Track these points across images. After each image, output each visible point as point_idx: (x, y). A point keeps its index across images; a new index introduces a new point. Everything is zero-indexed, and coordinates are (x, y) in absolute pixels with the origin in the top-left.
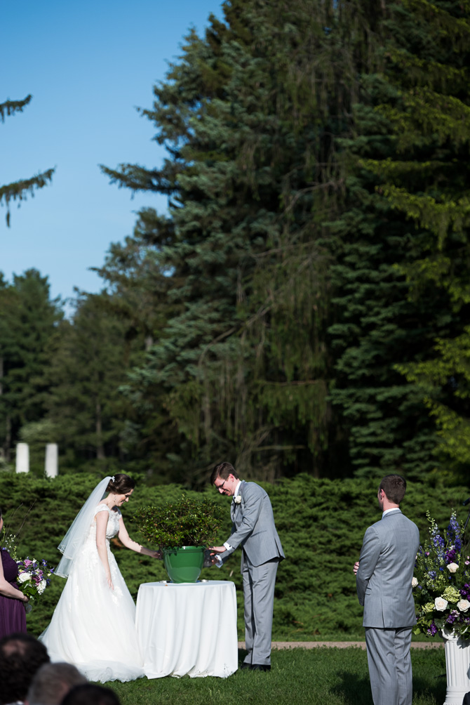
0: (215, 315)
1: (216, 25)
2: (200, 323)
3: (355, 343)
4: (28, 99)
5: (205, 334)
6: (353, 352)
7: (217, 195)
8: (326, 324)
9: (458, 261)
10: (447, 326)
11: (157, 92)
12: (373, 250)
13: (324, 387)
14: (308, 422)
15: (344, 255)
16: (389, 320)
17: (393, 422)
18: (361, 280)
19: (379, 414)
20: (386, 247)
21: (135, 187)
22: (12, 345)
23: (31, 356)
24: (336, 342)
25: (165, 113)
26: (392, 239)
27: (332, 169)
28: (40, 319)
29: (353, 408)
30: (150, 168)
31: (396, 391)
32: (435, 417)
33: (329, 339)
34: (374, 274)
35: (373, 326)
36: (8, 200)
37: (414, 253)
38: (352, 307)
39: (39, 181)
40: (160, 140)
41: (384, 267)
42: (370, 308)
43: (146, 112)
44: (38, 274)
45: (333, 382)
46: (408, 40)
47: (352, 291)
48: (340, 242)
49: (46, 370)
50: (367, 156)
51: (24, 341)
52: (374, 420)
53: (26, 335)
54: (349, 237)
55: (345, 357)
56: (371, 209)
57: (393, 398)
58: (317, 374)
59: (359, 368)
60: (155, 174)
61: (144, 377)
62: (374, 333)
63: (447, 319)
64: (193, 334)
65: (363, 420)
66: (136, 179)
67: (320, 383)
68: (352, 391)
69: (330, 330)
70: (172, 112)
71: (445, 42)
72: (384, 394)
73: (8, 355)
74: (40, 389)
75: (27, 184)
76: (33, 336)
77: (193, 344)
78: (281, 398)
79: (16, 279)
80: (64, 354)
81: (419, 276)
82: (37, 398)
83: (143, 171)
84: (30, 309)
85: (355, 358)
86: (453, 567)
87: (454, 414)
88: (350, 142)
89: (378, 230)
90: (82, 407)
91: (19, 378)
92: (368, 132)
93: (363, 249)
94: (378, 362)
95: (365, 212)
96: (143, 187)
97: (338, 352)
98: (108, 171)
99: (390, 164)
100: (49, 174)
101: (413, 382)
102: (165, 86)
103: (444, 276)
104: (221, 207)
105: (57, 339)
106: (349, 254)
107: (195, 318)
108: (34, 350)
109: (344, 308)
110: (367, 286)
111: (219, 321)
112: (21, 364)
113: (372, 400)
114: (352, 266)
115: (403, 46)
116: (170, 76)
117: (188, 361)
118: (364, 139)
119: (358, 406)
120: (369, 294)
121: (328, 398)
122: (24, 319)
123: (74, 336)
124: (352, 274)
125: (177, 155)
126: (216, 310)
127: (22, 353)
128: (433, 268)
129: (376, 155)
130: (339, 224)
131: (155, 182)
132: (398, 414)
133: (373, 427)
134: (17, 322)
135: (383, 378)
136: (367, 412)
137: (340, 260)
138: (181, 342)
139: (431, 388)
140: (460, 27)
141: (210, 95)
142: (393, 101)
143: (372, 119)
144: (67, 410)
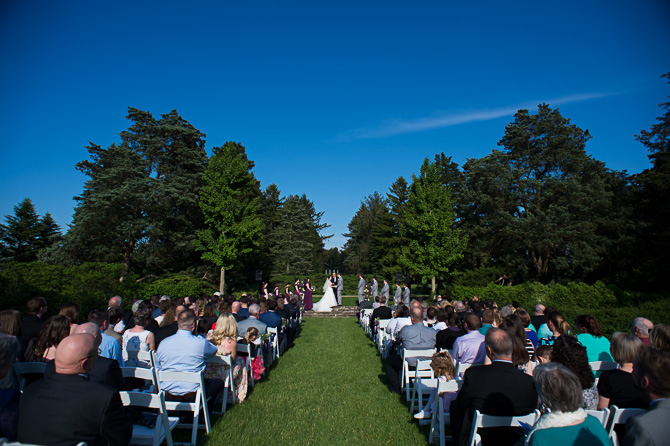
2: (353, 254)
5: (354, 256)
7: (355, 237)
8: (369, 254)
9: (386, 246)
10: (384, 255)
12: (375, 245)
16: (377, 254)
26: (377, 243)
27: (370, 234)
35: (375, 254)
36: (328, 238)
37: (380, 245)
38: (372, 252)
40: (349, 231)
41: (376, 247)
42: (374, 252)
43: (347, 227)
44: (336, 249)
47: (372, 250)
48: (370, 244)
51: (334, 258)
54: (372, 243)
60: (349, 235)
71: (383, 218)
75: (331, 236)
76: (336, 257)
79: (334, 249)
81: (381, 248)
83: (347, 234)
84: (335, 253)
88: (372, 231)
89: (375, 242)
92: (374, 230)
95: (373, 240)
96: (347, 236)
99: (377, 233)
102: (350, 224)
103: (384, 248)
104: (356, 239)
105: (339, 257)
110: (374, 249)
111: (356, 254)
115: (378, 218)
116: (351, 222)
123: (341, 257)
124: (372, 248)
125: (351, 232)
129: (375, 232)
130: (370, 241)
137: (371, 246)
140: (385, 216)
141: (355, 225)
142: (377, 225)
143: (374, 228)
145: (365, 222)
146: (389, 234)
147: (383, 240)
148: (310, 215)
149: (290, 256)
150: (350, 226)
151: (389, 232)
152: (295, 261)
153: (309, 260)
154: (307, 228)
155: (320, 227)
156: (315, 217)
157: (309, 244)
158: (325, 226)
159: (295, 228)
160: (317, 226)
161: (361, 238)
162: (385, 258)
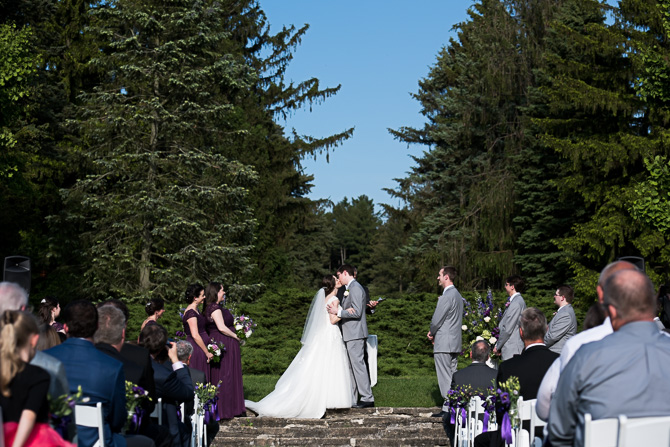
0: (451, 214)
1: (454, 44)
2: (442, 219)
3: (529, 228)
4: (339, 87)
5: (445, 225)
6: (528, 233)
7: (452, 142)
8: (512, 216)
9: (588, 177)
10: (582, 216)
11: (420, 84)
12: (539, 172)
13: (511, 254)
14: (502, 275)
15: (522, 175)
16: (548, 213)
17: (551, 274)
18: (533, 189)
19: (543, 270)
20: (547, 170)
21: (409, 141)
22: (351, 241)
23: (362, 247)
24: (517, 227)
25: (425, 97)
26: (550, 165)
27: (516, 125)
28: (368, 225)
29: (528, 266)
30: (418, 129)
31: (552, 255)
32: (573, 270)
33: (514, 225)
34: (539, 186)
35: (539, 217)
36: (327, 147)
37: (562, 173)
38: (526, 206)
39: (345, 135)
40: (424, 113)
41: (545, 182)
42: (537, 207)
43: (415, 96)
44: (367, 198)
45: (516, 251)
46: (559, 49)
47: (527, 197)
48: (519, 168)
49: (371, 255)
50: (535, 116)
51: (358, 238)
52: (540, 273)
53: (359, 234)
54: (525, 164)
55: (523, 236)
56: (537, 148)
57: (551, 260)
58: (507, 246)
59: (531, 242)
60: (420, 133)
61: (409, 251)
62: (539, 221)
63: (583, 212)
64: (438, 225)
65: (533, 273)
66: (410, 136)
67: (508, 251)
68: (526, 256)
69: (514, 220)
70: (430, 96)
71: (577, 49)
72: (545, 257)
73: (349, 246)
74: (368, 266)
75: (338, 137)
76: (364, 235)
77: (438, 231)
78: (486, 261)
79: (354, 201)
80: (381, 246)
81: (566, 187)
82: (366, 273)
83: (414, 131)
84: (361, 219)
85: (528, 236)
86: (487, 319)
87: (584, 268)
88: (525, 109)
89: (542, 160)
90: (391, 276)
91: (355, 260)
92: (536, 103)
93: (532, 171)
94: (543, 238)
95: (533, 149)
96: (414, 141)
97: (519, 233)
98: (392, 132)
99: (548, 120)
100: (351, 131)
101: (561, 250)
102: (426, 81)
103: (579, 186)
104: (455, 150)
105: (378, 237)
106: (525, 174)
107: (439, 216)
108: (364, 244)
109: (522, 207)
110: (535, 193)
111: (454, 217)
112: (356, 252)
113: (538, 261)
114: (527, 182)
115: (555, 52)
116: (430, 75)
117: (436, 241)
118: (533, 106)
119: (530, 265)
120: (537, 198)
121: (513, 261)
122: (358, 225)
123: (386, 234)
124: (526, 187)
125: (434, 121)
126: (452, 211)
127: (357, 245)
128: (572, 182)
129: (540, 115)
130: (519, 157)
131: (421, 138)
132: (554, 269)
133: (539, 277)
134: (354, 227)
135: (546, 248)
136: (536, 268)
137: (520, 178)
138: (431, 230)
139: (572, 253)
140: (586, 40)
141: (452, 85)
142: (550, 84)
143: (537, 95)
144: (383, 279)
145: (491, 70)
146: (603, 123)
147: (577, 148)
148: (240, 39)
149: (152, 219)
150: (429, 94)
151: (602, 112)
152: (176, 244)
153: (241, 238)
154: (229, 92)
155: (287, 97)
156: (265, 52)
157: (238, 168)
158: (313, 90)
159: (172, 95)
160: (276, 94)
161: (478, 144)
162: (584, 234)
